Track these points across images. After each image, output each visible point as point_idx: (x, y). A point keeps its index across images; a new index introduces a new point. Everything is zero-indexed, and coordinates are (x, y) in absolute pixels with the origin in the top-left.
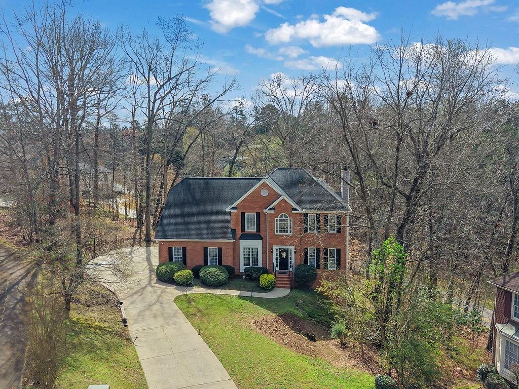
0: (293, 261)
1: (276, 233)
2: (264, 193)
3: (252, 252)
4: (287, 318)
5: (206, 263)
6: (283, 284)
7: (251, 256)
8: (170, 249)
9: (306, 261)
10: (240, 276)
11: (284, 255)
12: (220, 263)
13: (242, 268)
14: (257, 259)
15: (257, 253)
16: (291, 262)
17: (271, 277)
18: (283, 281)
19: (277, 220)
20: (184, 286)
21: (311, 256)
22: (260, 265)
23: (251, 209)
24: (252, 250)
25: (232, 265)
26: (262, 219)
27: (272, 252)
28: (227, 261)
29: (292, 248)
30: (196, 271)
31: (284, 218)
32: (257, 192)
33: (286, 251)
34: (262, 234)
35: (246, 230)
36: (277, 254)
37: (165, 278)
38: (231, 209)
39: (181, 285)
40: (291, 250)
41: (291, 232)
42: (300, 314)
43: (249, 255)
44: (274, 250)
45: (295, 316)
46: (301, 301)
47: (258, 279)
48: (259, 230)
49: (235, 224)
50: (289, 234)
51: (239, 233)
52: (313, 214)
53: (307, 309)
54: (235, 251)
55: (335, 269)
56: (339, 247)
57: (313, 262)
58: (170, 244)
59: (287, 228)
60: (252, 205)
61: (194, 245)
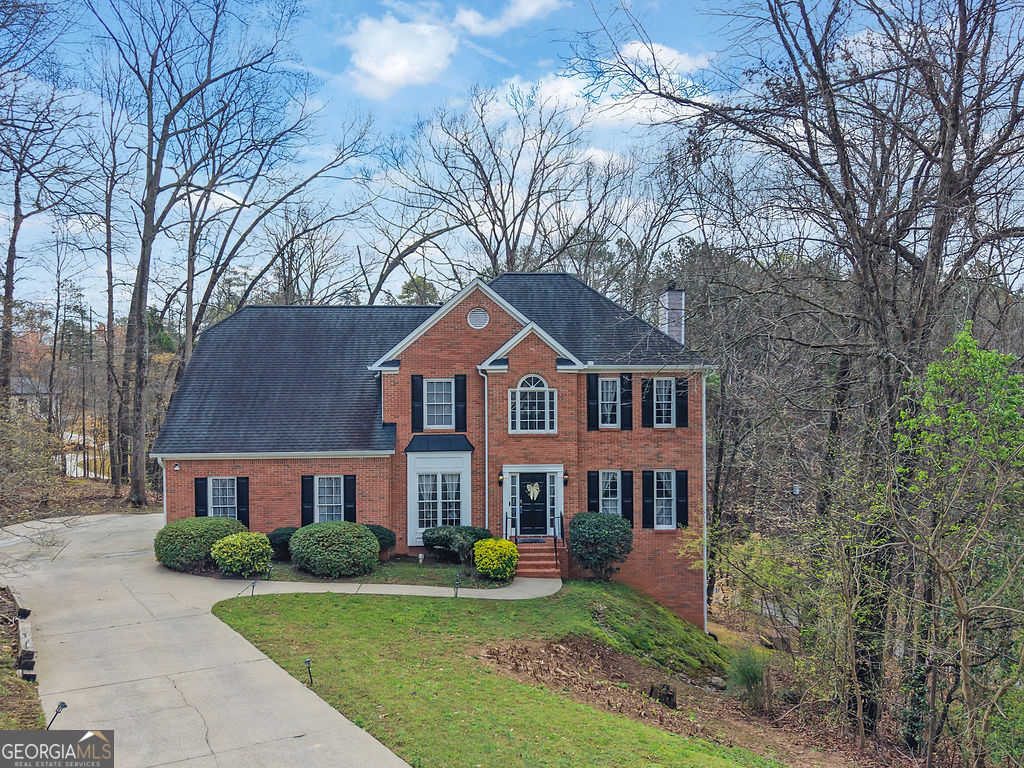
0: (559, 508)
1: (511, 432)
2: (478, 321)
3: (444, 488)
5: (307, 518)
6: (537, 567)
7: (439, 500)
8: (201, 485)
9: (593, 507)
10: (408, 556)
11: (534, 491)
12: (350, 515)
13: (415, 535)
14: (458, 505)
15: (458, 489)
16: (553, 511)
18: (539, 558)
19: (514, 393)
20: (242, 578)
21: (606, 494)
22: (466, 520)
23: (440, 367)
24: (443, 480)
25: (386, 525)
26: (471, 394)
27: (501, 483)
28: (373, 510)
29: (558, 470)
30: (280, 538)
31: (533, 388)
32: (458, 318)
33: (540, 478)
34: (471, 434)
35: (426, 426)
36: (513, 489)
37: (184, 556)
38: (383, 364)
40: (552, 478)
41: (552, 427)
42: (611, 639)
43: (434, 496)
44: (506, 478)
45: (600, 642)
46: (601, 607)
47: (468, 554)
48: (461, 424)
49: (394, 409)
50: (547, 431)
51: (405, 434)
52: (610, 372)
53: (624, 627)
54: (392, 486)
55: (672, 527)
56: (681, 467)
57: (612, 507)
58: (201, 468)
59: (542, 416)
60: (443, 355)
61: (271, 469)
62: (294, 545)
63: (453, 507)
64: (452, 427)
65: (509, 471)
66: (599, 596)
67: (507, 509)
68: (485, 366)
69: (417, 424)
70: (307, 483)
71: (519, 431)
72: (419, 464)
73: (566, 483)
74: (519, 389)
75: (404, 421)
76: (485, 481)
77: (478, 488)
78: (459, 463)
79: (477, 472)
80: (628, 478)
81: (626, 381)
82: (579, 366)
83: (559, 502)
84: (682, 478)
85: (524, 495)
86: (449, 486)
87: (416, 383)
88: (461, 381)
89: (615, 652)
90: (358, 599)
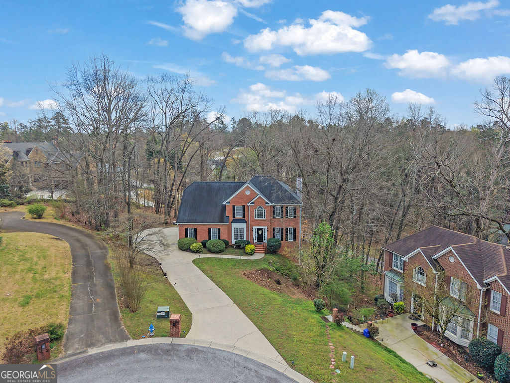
1: (255, 219)
2: (248, 193)
4: (264, 271)
5: (210, 238)
6: (260, 251)
8: (186, 230)
9: (274, 237)
10: (232, 246)
11: (260, 232)
12: (219, 238)
13: (233, 241)
15: (243, 231)
17: (253, 246)
20: (197, 253)
21: (277, 233)
22: (245, 239)
23: (239, 203)
25: (227, 239)
26: (246, 210)
27: (253, 231)
28: (224, 236)
30: (204, 244)
31: (260, 209)
32: (243, 192)
33: (262, 229)
34: (246, 219)
35: (236, 217)
36: (256, 232)
37: (184, 248)
38: (227, 203)
40: (265, 229)
41: (265, 218)
43: (238, 233)
45: (269, 270)
46: (271, 261)
47: (244, 248)
48: (244, 216)
49: (229, 212)
50: (263, 219)
51: (231, 219)
52: (278, 206)
53: (275, 266)
54: (228, 230)
55: (292, 241)
56: (295, 227)
57: (278, 236)
58: (186, 226)
59: (262, 215)
60: (240, 201)
61: (202, 226)
62: (207, 245)
63: (242, 236)
64: (242, 217)
65: (254, 228)
66: (272, 258)
67: (254, 236)
68: (249, 204)
69: (234, 216)
70: (210, 230)
71: (257, 219)
72: (234, 226)
73: (267, 231)
74: (257, 209)
75: (231, 216)
76: (250, 230)
77: (248, 231)
78: (243, 226)
79: (247, 228)
80: (282, 229)
81: (282, 207)
82: (271, 204)
83: (266, 236)
84: (295, 230)
85: (258, 233)
86: (241, 230)
87: (234, 207)
88: (244, 207)
89: (271, 272)
90: (221, 259)
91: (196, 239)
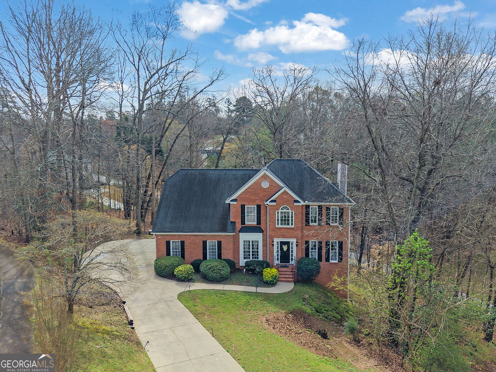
0: (295, 254)
1: (277, 226)
2: (265, 185)
3: (253, 245)
4: (297, 315)
5: (205, 257)
6: (286, 278)
7: (251, 250)
8: (168, 243)
9: (307, 255)
10: (240, 270)
11: (285, 248)
12: (220, 256)
13: (242, 262)
14: (258, 252)
15: (258, 246)
16: (292, 255)
17: (274, 271)
18: (286, 274)
19: (278, 212)
20: (184, 281)
21: (312, 249)
22: (261, 258)
23: (251, 201)
24: (252, 243)
25: (232, 259)
26: (262, 212)
27: (273, 245)
28: (227, 254)
29: (294, 241)
30: (196, 266)
31: (285, 210)
32: (258, 183)
33: (288, 243)
34: (262, 226)
35: (246, 223)
36: (278, 247)
37: (165, 273)
38: (232, 201)
39: (183, 281)
40: (292, 243)
41: (292, 225)
42: (308, 310)
43: (249, 248)
44: (275, 243)
45: (305, 312)
46: (307, 296)
47: (261, 274)
48: (259, 222)
49: (235, 216)
50: (290, 226)
51: (239, 226)
52: (314, 205)
53: (314, 304)
54: (234, 244)
55: (336, 262)
56: (341, 240)
57: (314, 254)
58: (168, 237)
59: (288, 220)
60: (252, 197)
61: (192, 238)
62: (202, 268)
64: (256, 223)
65: (276, 240)
67: (275, 254)
68: (268, 202)
69: (243, 222)
70: (205, 243)
71: (280, 226)
72: (244, 237)
73: (297, 245)
74: (280, 211)
75: (238, 221)
76: (268, 244)
77: (265, 245)
78: (258, 237)
79: (265, 240)
80: (320, 243)
81: (320, 207)
82: (302, 203)
84: (341, 245)
85: (282, 249)
86: (255, 244)
87: (243, 207)
88: (259, 207)
89: (309, 315)
90: (224, 292)
91: (184, 259)
